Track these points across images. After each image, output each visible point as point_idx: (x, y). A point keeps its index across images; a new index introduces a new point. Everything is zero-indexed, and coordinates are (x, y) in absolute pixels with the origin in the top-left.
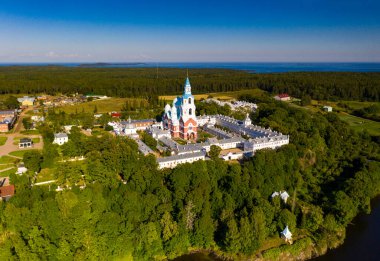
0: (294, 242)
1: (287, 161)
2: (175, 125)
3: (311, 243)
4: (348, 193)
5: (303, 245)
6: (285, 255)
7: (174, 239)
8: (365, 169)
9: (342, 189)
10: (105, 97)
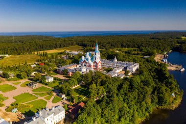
0: (175, 97)
6: (177, 102)
10: (7, 55)
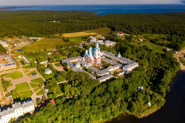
0: (151, 106)
1: (140, 74)
2: (92, 60)
3: (156, 106)
4: (162, 85)
5: (154, 107)
6: (150, 111)
7: (116, 111)
8: (165, 74)
9: (160, 83)
10: (40, 38)
